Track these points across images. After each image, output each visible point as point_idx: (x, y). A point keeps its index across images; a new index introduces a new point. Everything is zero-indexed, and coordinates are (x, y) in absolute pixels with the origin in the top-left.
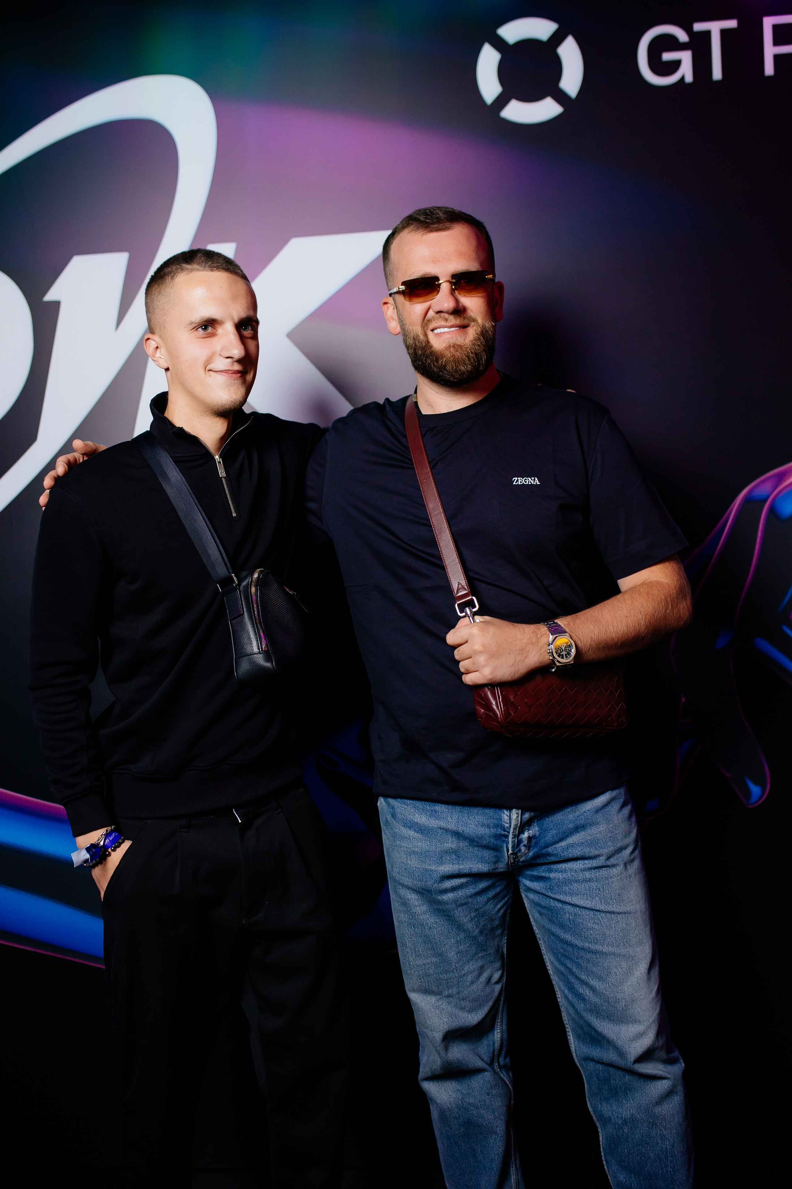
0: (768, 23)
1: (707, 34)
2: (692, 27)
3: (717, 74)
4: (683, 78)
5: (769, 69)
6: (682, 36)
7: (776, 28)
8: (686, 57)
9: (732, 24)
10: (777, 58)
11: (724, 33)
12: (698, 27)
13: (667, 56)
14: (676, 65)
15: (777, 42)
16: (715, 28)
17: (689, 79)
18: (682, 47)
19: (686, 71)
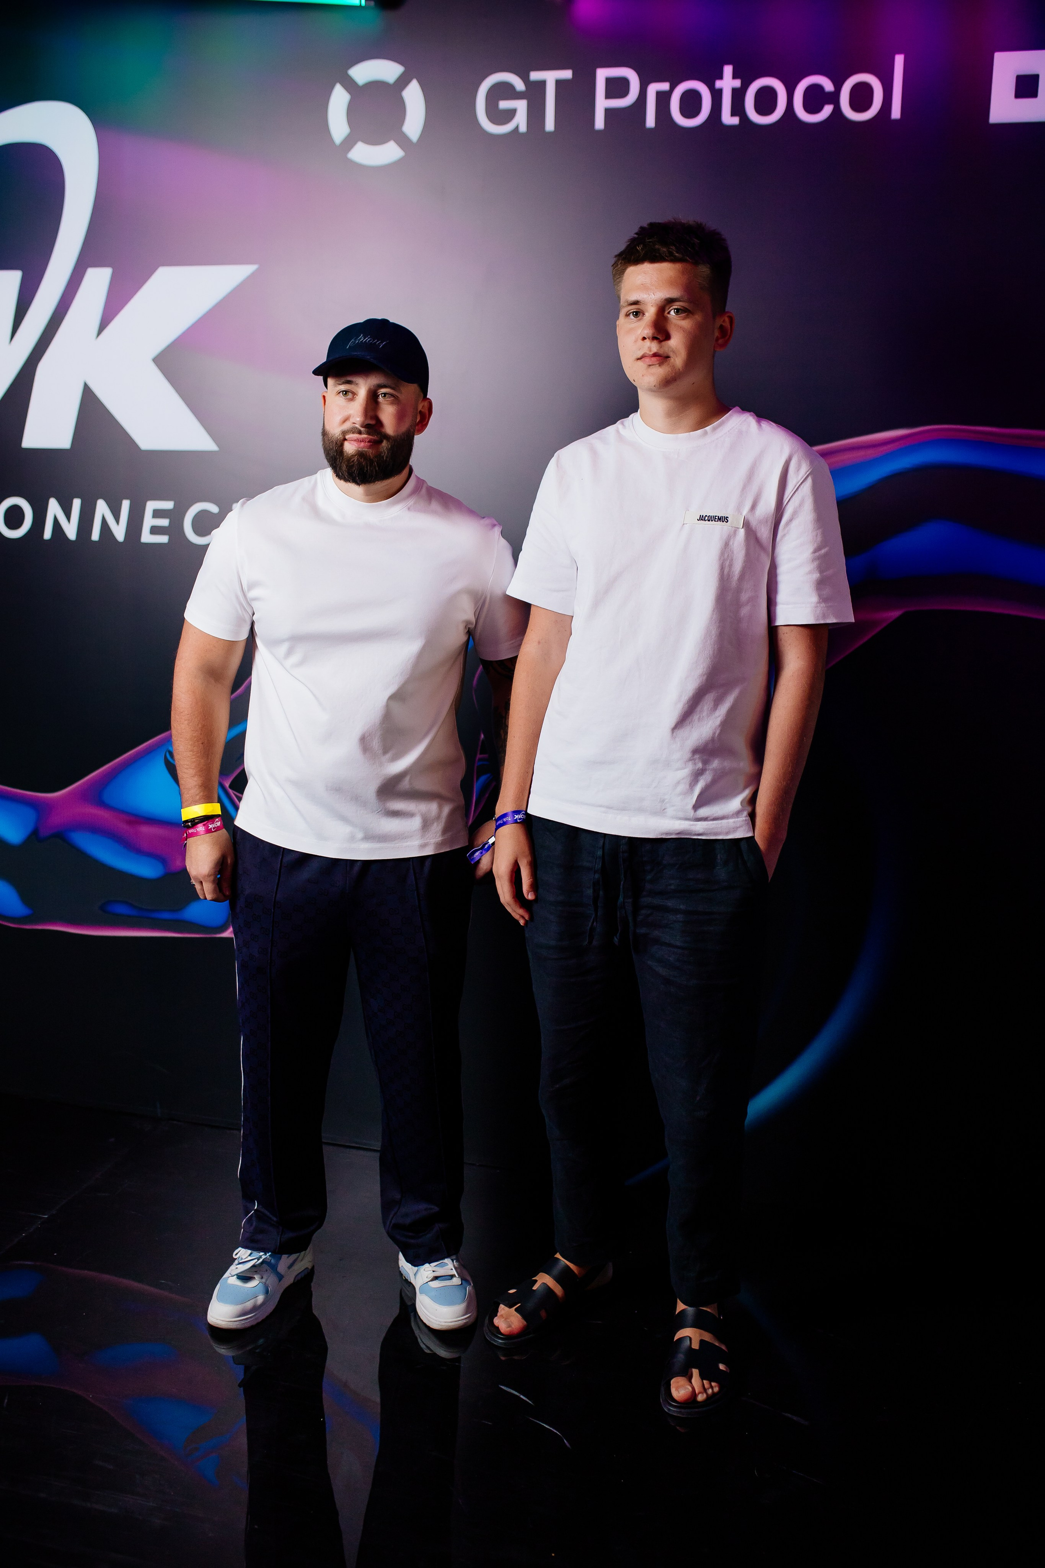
0: (602, 75)
1: (542, 84)
2: (528, 76)
3: (550, 125)
4: (517, 128)
5: (600, 123)
6: (519, 85)
7: (609, 81)
8: (521, 106)
9: (567, 74)
10: (609, 112)
11: (559, 83)
12: (535, 76)
13: (504, 105)
14: (511, 114)
15: (609, 95)
16: (550, 77)
17: (523, 128)
18: (517, 96)
19: (521, 121)
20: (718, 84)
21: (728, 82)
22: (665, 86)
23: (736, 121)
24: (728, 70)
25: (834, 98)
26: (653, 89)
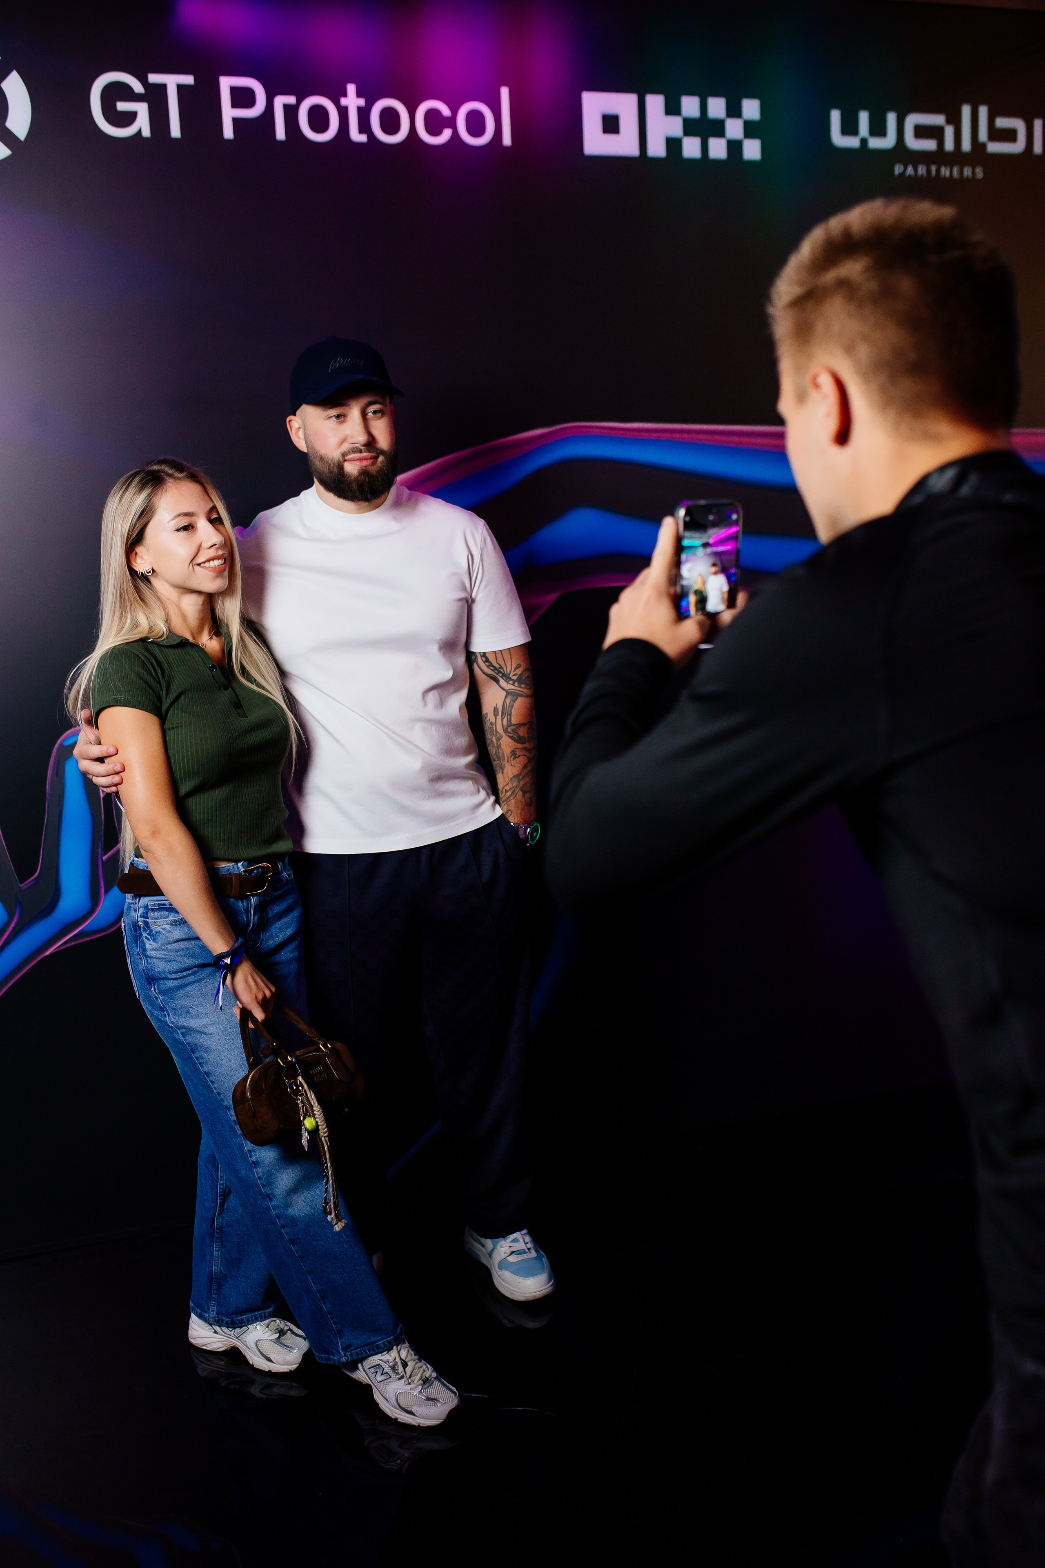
0: (226, 83)
1: (163, 88)
2: (146, 78)
3: (175, 131)
4: (140, 132)
5: (228, 132)
6: (138, 87)
7: (234, 90)
8: (142, 109)
9: (188, 80)
10: (236, 121)
11: (180, 88)
12: (153, 78)
13: (122, 106)
14: (131, 116)
15: (235, 105)
16: (172, 82)
17: (146, 133)
18: (137, 98)
19: (143, 124)
20: (344, 101)
21: (352, 101)
22: (291, 100)
23: (363, 138)
24: (351, 89)
25: (451, 122)
26: (280, 101)
